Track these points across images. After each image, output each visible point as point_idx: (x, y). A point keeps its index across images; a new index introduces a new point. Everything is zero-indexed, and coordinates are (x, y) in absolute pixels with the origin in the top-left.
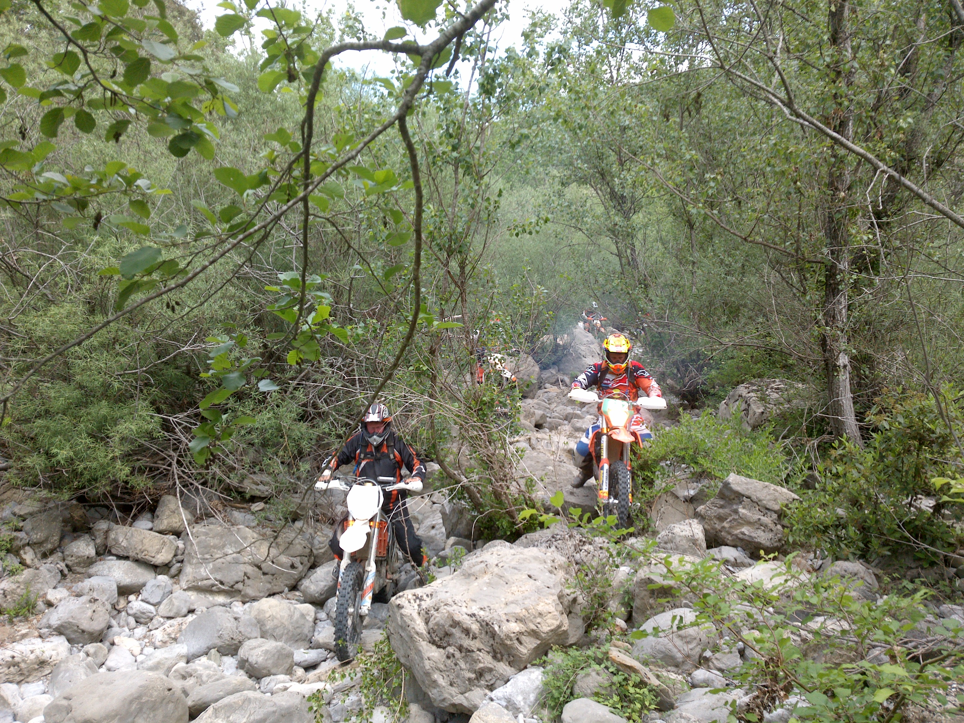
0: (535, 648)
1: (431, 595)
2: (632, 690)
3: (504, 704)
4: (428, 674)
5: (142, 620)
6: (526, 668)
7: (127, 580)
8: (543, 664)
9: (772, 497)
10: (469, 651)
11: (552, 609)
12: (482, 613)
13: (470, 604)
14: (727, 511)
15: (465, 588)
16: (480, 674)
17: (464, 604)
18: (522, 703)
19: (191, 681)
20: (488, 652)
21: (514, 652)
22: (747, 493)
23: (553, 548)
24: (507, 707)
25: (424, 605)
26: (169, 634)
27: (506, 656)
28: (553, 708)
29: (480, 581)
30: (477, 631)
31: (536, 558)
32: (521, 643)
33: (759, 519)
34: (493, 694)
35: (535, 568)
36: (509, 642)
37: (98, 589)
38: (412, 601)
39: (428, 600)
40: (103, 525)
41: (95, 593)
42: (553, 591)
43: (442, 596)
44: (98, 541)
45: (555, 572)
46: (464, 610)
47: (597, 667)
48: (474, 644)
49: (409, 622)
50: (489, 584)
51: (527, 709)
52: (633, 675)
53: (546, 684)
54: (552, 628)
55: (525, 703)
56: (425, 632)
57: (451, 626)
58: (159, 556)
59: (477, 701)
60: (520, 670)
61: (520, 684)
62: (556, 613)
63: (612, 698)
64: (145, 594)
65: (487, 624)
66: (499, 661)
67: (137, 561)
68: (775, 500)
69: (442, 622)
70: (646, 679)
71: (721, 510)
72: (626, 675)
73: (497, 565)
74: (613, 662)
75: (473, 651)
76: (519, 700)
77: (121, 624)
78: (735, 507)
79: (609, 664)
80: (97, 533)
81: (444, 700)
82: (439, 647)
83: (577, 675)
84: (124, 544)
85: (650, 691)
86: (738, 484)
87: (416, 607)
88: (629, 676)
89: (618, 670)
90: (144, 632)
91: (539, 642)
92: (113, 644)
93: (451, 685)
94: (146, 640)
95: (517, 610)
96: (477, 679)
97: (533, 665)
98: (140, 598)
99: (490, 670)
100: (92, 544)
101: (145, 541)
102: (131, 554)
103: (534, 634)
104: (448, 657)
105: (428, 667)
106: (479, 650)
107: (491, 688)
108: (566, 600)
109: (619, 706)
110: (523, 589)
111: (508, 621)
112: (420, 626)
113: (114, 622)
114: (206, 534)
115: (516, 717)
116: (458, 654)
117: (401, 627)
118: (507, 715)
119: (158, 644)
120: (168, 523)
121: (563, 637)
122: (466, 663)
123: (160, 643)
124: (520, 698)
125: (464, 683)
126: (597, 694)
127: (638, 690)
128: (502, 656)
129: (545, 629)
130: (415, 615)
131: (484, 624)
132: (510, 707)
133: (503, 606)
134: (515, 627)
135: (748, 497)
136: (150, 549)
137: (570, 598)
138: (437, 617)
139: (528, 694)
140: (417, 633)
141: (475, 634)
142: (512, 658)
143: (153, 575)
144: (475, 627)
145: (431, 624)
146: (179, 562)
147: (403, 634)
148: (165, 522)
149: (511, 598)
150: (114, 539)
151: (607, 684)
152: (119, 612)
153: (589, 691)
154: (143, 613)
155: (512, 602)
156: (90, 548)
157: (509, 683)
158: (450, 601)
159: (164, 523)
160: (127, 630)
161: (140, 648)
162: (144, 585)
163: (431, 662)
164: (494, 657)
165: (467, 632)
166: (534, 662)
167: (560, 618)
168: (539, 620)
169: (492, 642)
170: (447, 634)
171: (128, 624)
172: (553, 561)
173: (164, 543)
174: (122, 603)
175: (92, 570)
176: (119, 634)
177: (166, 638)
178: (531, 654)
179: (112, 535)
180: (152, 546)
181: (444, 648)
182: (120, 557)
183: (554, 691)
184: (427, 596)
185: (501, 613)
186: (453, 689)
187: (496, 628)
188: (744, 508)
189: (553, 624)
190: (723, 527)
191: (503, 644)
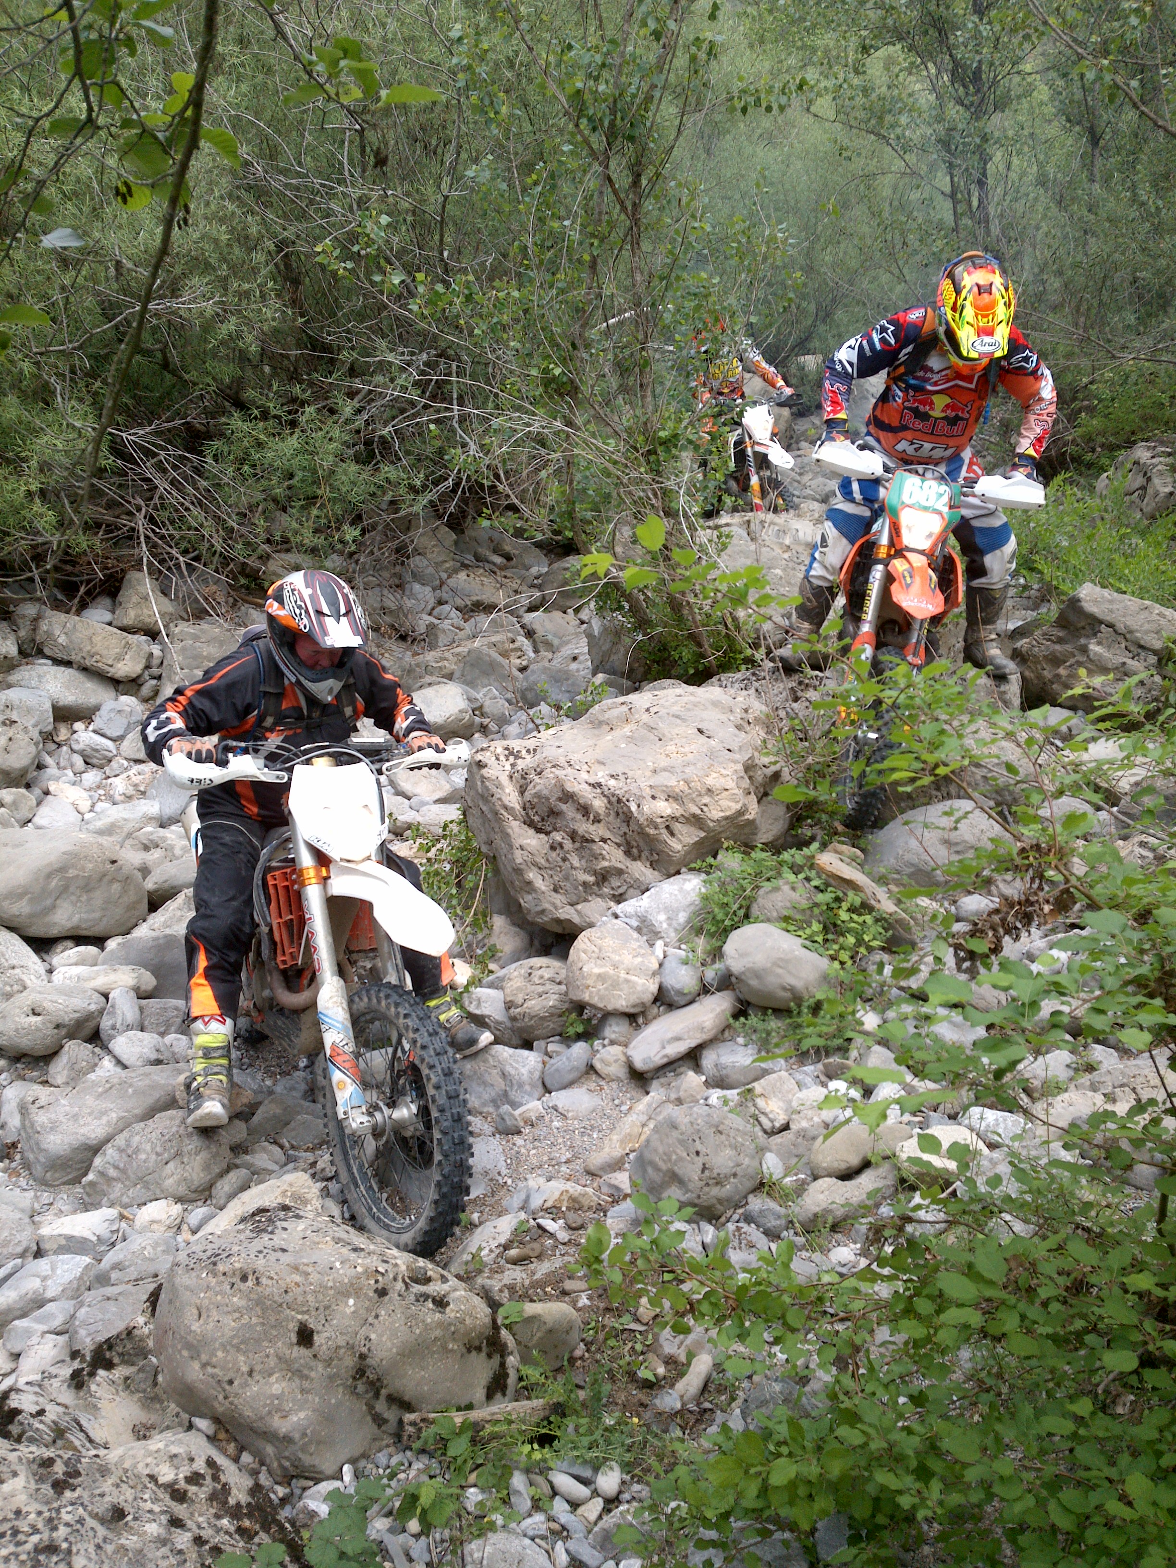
0: (696, 843)
1: (535, 750)
2: (844, 915)
3: (635, 923)
4: (518, 871)
5: (95, 761)
6: (678, 873)
7: (69, 698)
8: (708, 870)
9: (1153, 627)
10: (587, 841)
11: (731, 784)
12: (612, 783)
13: (595, 767)
14: (1069, 647)
15: (591, 742)
16: (603, 877)
17: (585, 767)
18: (665, 925)
19: (155, 855)
20: (618, 845)
21: (661, 847)
22: (1108, 618)
23: (752, 691)
24: (639, 930)
25: (521, 764)
26: (136, 785)
27: (646, 853)
28: (712, 935)
29: (617, 733)
30: (602, 811)
31: (716, 704)
32: (672, 834)
33: (1124, 664)
34: (619, 909)
35: (711, 718)
36: (652, 831)
37: (19, 707)
38: (502, 758)
39: (528, 757)
40: (30, 610)
41: (15, 712)
42: (737, 756)
43: (550, 752)
44: (22, 633)
45: (748, 728)
46: (584, 776)
47: (792, 877)
48: (596, 831)
49: (493, 789)
50: (630, 739)
51: (673, 934)
52: (851, 894)
53: (705, 898)
54: (728, 813)
55: (670, 925)
56: (517, 807)
57: (560, 799)
58: (120, 665)
59: (594, 917)
60: (669, 876)
61: (665, 896)
62: (736, 791)
63: (810, 926)
64: (98, 722)
65: (619, 801)
66: (635, 860)
67: (85, 669)
68: (1157, 632)
69: (545, 792)
70: (873, 902)
71: (1058, 647)
72: (841, 895)
73: (648, 710)
74: (821, 871)
75: (593, 841)
76: (660, 920)
77: (62, 764)
78: (1083, 641)
79: (812, 874)
80: (20, 621)
81: (543, 912)
82: (539, 831)
83: (758, 887)
84: (62, 640)
85: (877, 920)
86: (1095, 601)
87: (508, 767)
88: (845, 894)
89: (827, 885)
90: (98, 779)
91: (703, 834)
92: (47, 793)
93: (555, 890)
94: (102, 792)
95: (672, 781)
96: (597, 884)
97: (691, 870)
98: (91, 728)
99: (620, 872)
100: (12, 638)
101: (97, 639)
102: (73, 657)
103: (696, 821)
104: (553, 848)
105: (519, 860)
106: (604, 840)
107: (619, 899)
108: (759, 776)
109: (820, 939)
110: (687, 749)
111: (653, 797)
112: (510, 796)
113: (49, 760)
114: (196, 638)
115: (652, 945)
116: (568, 844)
117: (482, 796)
118: (637, 940)
119: (118, 798)
120: (137, 616)
121: (746, 830)
122: (581, 858)
123: (122, 798)
124: (662, 917)
125: (576, 888)
126: (786, 919)
127: (855, 917)
128: (640, 851)
129: (715, 814)
130: (504, 779)
131: (614, 799)
132: (645, 930)
133: (648, 774)
134: (664, 808)
135: (1110, 625)
136: (104, 652)
137: (769, 771)
138: (539, 785)
139: (676, 911)
140: (506, 808)
141: (598, 814)
142: (656, 857)
143: (113, 694)
144: (599, 804)
145: (528, 795)
146: (153, 678)
147: (484, 808)
148: (132, 613)
149: (663, 762)
150: (46, 632)
151: (805, 904)
152: (59, 745)
153: (775, 914)
154: (97, 751)
155: (665, 770)
156: (8, 643)
157: (647, 894)
158: (562, 761)
159: (130, 617)
160: (71, 774)
161: (89, 803)
162: (97, 708)
163: (525, 853)
164: (628, 853)
165: (585, 810)
166: (693, 865)
167: (743, 800)
168: (706, 800)
169: (625, 829)
170: (554, 813)
171: (72, 766)
172: (746, 711)
173: (128, 646)
174: (63, 733)
175: (14, 677)
176: (57, 779)
177: (131, 791)
178: (687, 853)
179: (44, 626)
180: (108, 648)
181: (547, 833)
182: (58, 662)
183: (716, 910)
184: (528, 751)
185: (644, 784)
186: (558, 896)
187: (633, 808)
188: (1099, 643)
189: (730, 808)
190: (1058, 676)
191: (642, 833)
